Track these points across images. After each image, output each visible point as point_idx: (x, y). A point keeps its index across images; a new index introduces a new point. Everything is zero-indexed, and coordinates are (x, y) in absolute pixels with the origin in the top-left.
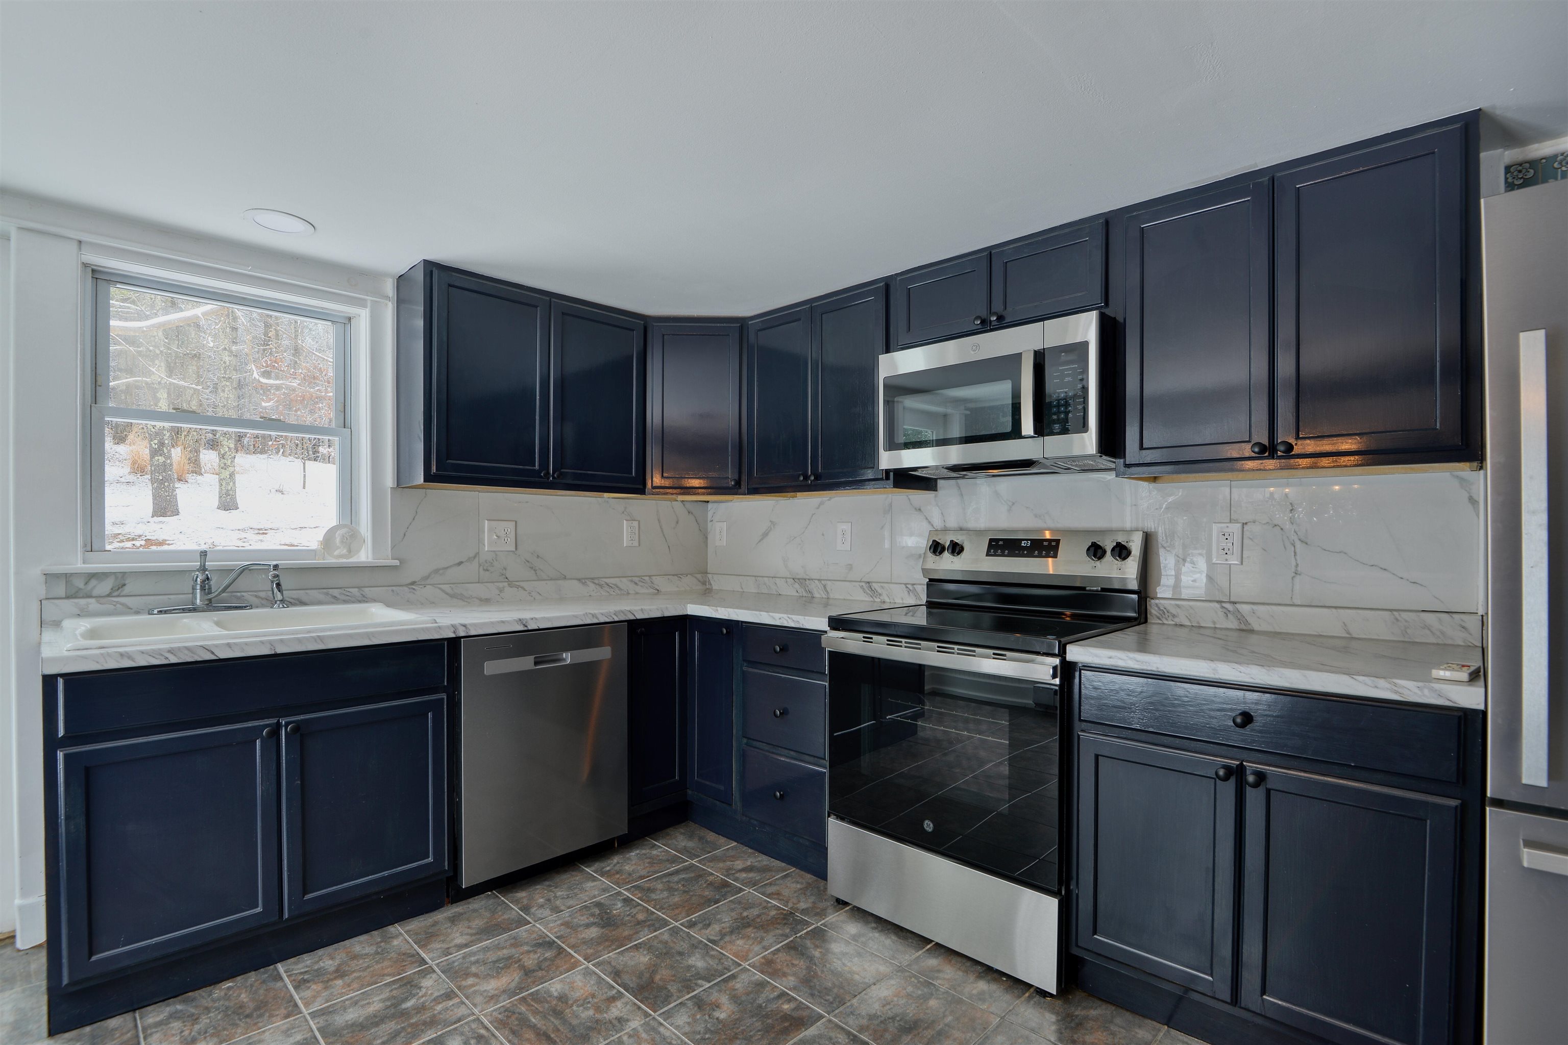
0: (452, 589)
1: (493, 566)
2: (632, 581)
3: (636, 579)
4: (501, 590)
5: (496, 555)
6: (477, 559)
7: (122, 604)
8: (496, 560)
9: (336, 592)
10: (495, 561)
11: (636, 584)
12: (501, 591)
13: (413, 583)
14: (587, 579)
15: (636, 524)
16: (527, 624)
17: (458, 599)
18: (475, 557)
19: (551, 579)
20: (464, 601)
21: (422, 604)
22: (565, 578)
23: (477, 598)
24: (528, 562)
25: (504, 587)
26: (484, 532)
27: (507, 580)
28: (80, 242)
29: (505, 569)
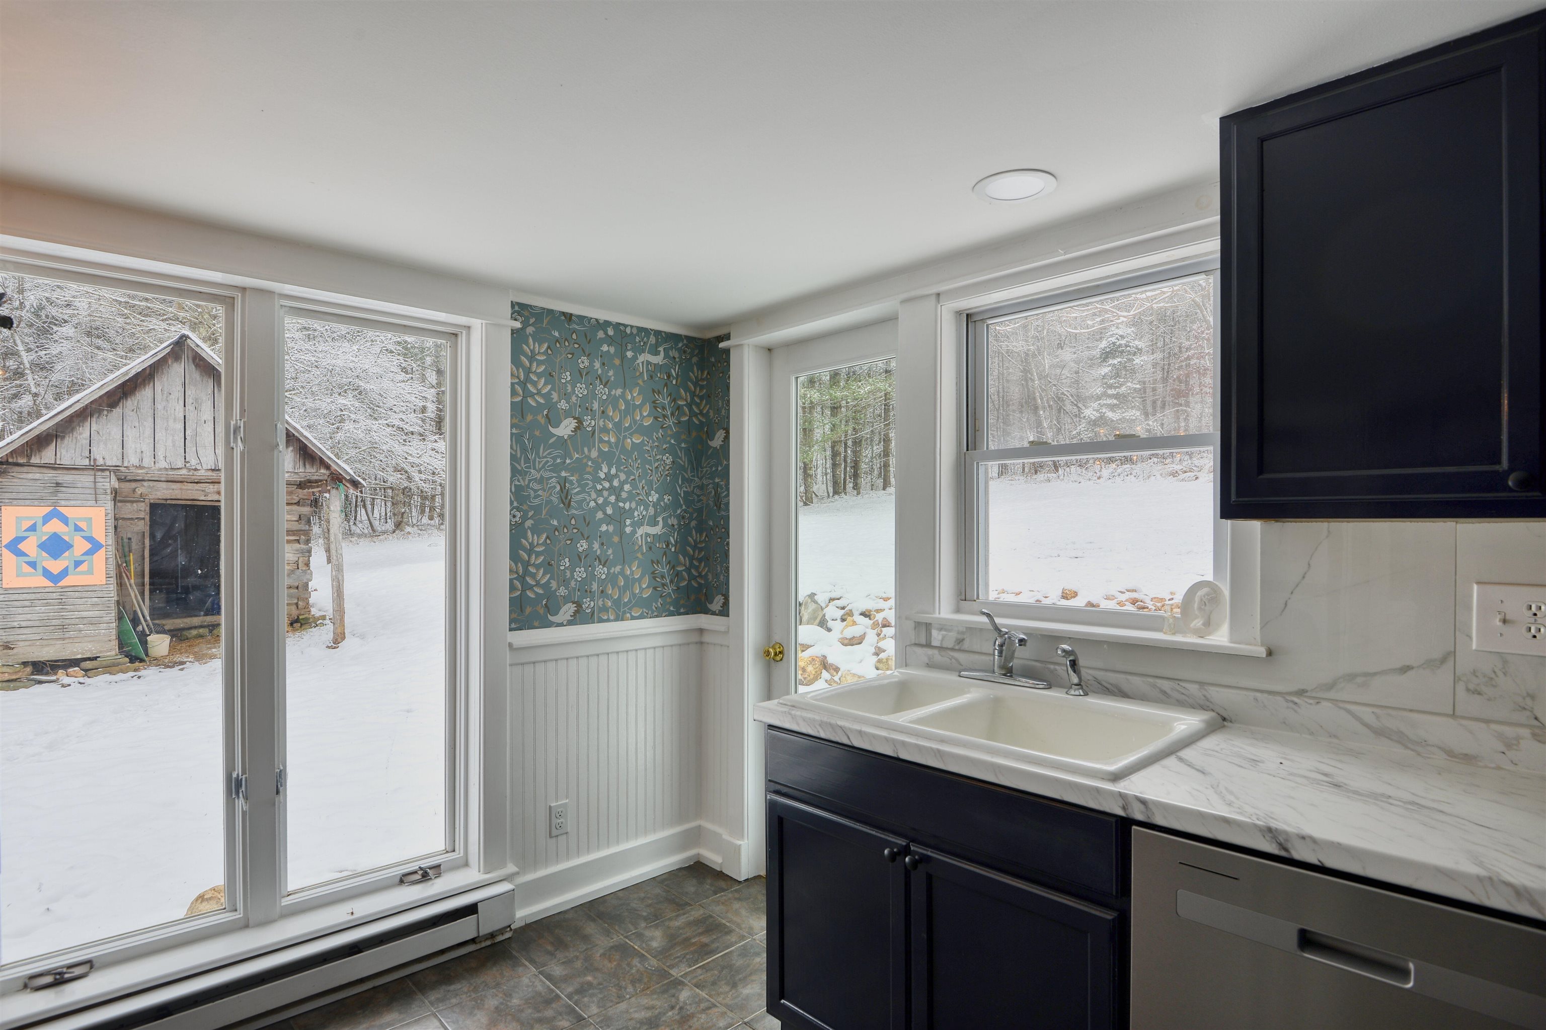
0: (1378, 717)
1: (1494, 686)
4: (1510, 744)
5: (1505, 662)
6: (1450, 663)
8: (1505, 674)
10: (1500, 674)
12: (1509, 746)
13: (1301, 693)
16: (1289, 846)
17: (1391, 740)
18: (1443, 660)
20: (1407, 747)
21: (1312, 734)
23: (1439, 748)
25: (1518, 738)
26: (1469, 608)
27: (1536, 723)
28: (938, 295)
29: (1532, 697)
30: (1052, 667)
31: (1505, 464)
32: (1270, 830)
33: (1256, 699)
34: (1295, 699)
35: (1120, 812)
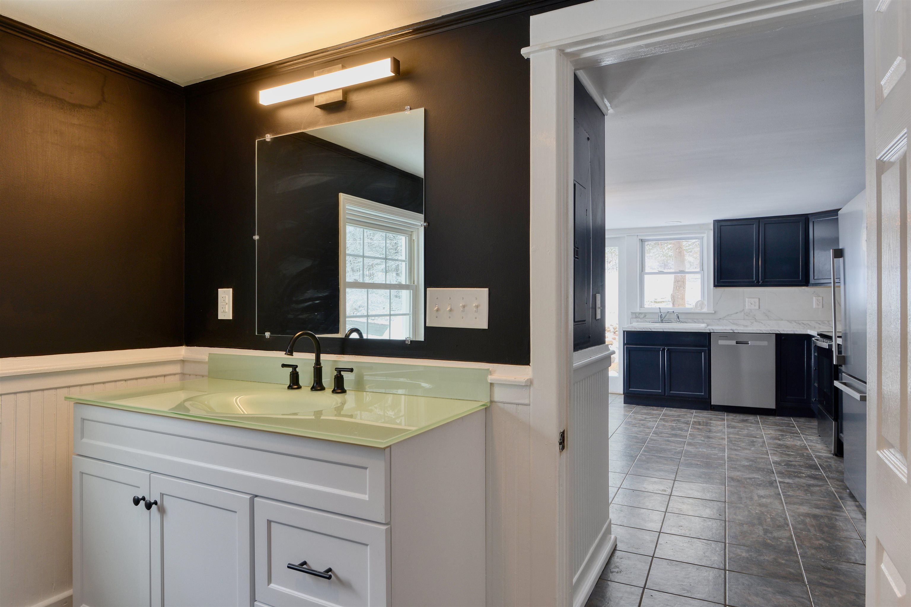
0: (733, 321)
1: (750, 314)
2: (817, 323)
3: (820, 322)
5: (751, 310)
7: (645, 320)
8: (751, 312)
9: (695, 320)
11: (820, 324)
13: (720, 319)
14: (792, 321)
15: (821, 298)
16: (734, 331)
17: (735, 325)
18: (742, 311)
19: (775, 320)
20: (738, 326)
22: (782, 320)
23: (742, 325)
24: (765, 313)
25: (753, 322)
26: (746, 302)
27: (756, 319)
28: (637, 235)
29: (755, 315)
30: (670, 319)
31: (754, 280)
32: (731, 329)
33: (713, 321)
34: (720, 320)
35: (709, 332)
